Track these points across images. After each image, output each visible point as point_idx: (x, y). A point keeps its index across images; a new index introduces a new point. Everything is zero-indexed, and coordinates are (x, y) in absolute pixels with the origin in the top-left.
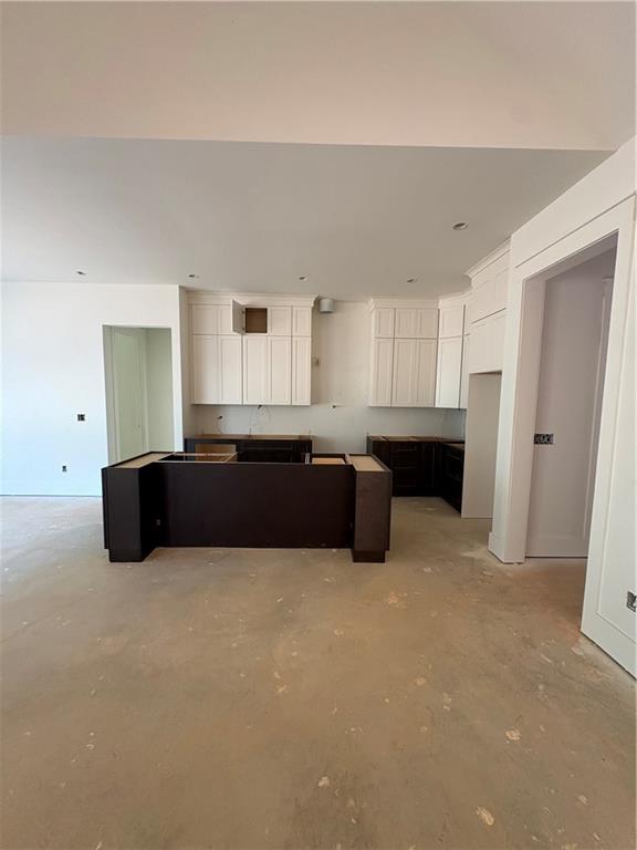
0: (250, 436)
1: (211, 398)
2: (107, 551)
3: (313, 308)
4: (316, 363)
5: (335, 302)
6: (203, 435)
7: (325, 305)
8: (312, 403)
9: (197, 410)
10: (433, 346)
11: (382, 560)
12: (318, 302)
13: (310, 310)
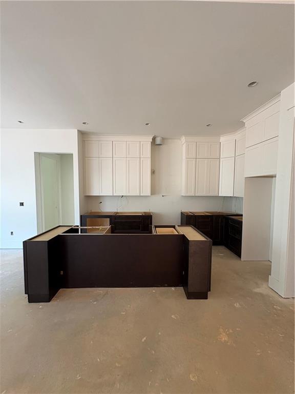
0: (117, 213)
1: (95, 192)
2: (27, 295)
3: (151, 142)
4: (153, 172)
5: (163, 139)
6: (91, 213)
7: (158, 141)
8: (151, 194)
9: (87, 199)
10: (218, 162)
11: (206, 298)
12: (154, 139)
13: (150, 143)
